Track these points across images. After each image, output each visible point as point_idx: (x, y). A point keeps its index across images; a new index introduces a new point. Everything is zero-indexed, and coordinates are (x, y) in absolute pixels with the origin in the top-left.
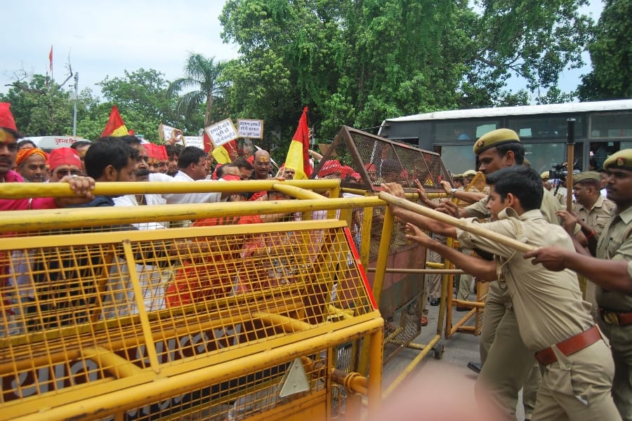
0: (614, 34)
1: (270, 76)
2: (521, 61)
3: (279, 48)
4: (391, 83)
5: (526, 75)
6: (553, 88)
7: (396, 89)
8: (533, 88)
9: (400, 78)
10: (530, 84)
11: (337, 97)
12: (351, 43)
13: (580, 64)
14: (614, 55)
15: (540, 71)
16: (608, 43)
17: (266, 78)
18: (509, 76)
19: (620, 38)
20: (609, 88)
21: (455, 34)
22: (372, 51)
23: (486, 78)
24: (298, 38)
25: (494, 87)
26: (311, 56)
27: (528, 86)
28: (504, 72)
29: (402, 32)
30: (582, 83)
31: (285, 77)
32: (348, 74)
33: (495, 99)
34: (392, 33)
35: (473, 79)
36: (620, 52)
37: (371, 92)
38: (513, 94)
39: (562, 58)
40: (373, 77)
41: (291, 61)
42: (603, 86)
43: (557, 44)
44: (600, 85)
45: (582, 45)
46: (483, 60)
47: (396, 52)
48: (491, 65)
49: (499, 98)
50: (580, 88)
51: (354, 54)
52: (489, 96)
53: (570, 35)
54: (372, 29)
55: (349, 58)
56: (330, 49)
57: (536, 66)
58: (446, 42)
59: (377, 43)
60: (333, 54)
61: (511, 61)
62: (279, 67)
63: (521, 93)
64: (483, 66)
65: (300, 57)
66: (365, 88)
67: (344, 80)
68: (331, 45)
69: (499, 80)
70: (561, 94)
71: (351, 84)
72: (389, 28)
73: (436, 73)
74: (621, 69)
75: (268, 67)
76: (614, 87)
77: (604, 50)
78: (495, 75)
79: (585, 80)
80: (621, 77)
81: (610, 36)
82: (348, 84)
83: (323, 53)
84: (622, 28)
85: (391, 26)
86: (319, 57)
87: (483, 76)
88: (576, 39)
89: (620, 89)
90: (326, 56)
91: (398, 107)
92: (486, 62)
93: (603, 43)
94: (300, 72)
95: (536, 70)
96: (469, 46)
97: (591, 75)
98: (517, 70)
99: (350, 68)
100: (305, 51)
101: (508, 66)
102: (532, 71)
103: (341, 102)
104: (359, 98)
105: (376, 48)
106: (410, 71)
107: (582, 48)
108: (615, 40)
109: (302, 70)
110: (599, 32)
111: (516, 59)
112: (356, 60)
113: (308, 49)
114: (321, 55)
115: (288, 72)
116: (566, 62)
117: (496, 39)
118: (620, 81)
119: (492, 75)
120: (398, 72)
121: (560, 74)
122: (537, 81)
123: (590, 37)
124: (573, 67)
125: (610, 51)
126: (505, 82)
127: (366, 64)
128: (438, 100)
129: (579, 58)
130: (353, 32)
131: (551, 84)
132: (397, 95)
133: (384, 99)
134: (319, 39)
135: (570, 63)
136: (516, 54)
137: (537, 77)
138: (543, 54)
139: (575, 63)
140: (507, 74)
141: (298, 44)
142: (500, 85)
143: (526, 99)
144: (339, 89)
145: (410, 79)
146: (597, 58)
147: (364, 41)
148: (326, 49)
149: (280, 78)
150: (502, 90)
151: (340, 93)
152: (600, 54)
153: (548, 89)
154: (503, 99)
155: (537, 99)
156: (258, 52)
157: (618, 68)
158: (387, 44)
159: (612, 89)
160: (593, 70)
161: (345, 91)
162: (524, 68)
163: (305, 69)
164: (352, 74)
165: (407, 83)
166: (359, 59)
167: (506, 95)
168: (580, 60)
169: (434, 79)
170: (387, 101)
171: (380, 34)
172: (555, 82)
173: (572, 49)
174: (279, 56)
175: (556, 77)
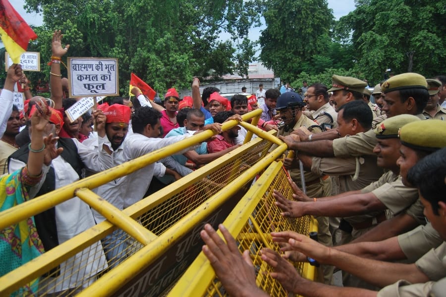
0: (277, 7)
1: (70, 37)
2: (227, 22)
3: (73, 17)
4: (150, 40)
5: (230, 31)
6: (246, 39)
7: (154, 43)
8: (234, 39)
9: (156, 36)
10: (233, 36)
11: (116, 50)
12: (121, 13)
13: (260, 25)
14: (277, 19)
15: (238, 28)
16: (274, 12)
17: (67, 39)
18: (220, 32)
19: (280, 9)
20: (276, 38)
21: (187, 7)
22: (136, 19)
23: (207, 33)
24: (86, 11)
25: (212, 39)
26: (97, 23)
27: (231, 38)
28: (217, 29)
29: (154, 6)
30: (261, 35)
31: (79, 38)
32: (121, 34)
33: (213, 46)
34: (149, 7)
35: (199, 34)
36: (281, 17)
37: (138, 45)
38: (223, 42)
39: (249, 21)
40: (138, 35)
41: (82, 27)
42: (273, 37)
43: (246, 13)
44: (272, 36)
45: (260, 12)
46: (204, 23)
47: (152, 19)
48: (209, 25)
49: (215, 45)
50: (261, 38)
51: (123, 21)
52: (209, 44)
53: (253, 7)
54: (135, 4)
55: (121, 23)
56: (108, 18)
57: (235, 26)
58: (181, 12)
59: (139, 14)
60: (111, 21)
61: (221, 23)
62: (75, 31)
63: (227, 42)
64: (204, 26)
65: (89, 24)
66: (133, 43)
67: (119, 38)
68: (108, 15)
69: (214, 35)
70: (250, 42)
71: (124, 40)
72: (147, 5)
73: (177, 32)
74: (281, 27)
75: (67, 31)
76: (279, 38)
77: (272, 16)
78: (212, 32)
79: (262, 33)
80: (282, 32)
81: (275, 8)
82: (122, 41)
83: (103, 21)
84: (281, 4)
85: (148, 3)
86: (101, 23)
87: (204, 32)
88: (256, 9)
89: (282, 39)
90: (105, 22)
91: (157, 55)
92: (206, 24)
93: (271, 12)
94: (90, 34)
95: (236, 28)
96: (195, 14)
97: (266, 30)
98: (225, 28)
99: (121, 30)
100: (92, 19)
101: (219, 26)
102: (233, 28)
103: (119, 53)
104: (130, 49)
105: (138, 17)
106: (161, 31)
107: (260, 15)
108: (277, 10)
109: (90, 32)
110: (269, 6)
111: (223, 22)
112: (125, 24)
113: (93, 18)
114: (102, 22)
115: (82, 34)
116: (252, 22)
117: (211, 10)
118: (282, 34)
119: (210, 31)
120: (154, 33)
121: (249, 30)
122: (236, 34)
123: (264, 9)
124: (256, 26)
125: (276, 17)
126: (218, 35)
127: (133, 27)
128: (180, 49)
129: (259, 21)
130: (121, 6)
131: (245, 36)
132: (155, 47)
133: (147, 49)
134: (100, 11)
135: (254, 23)
136: (224, 19)
137: (236, 32)
138: (238, 18)
139: (257, 24)
140: (219, 30)
141: (86, 15)
142: (215, 38)
143: (231, 45)
144: (116, 45)
145: (163, 37)
146: (269, 21)
147: (130, 12)
148: (105, 18)
149: (76, 38)
150: (217, 40)
151: (117, 47)
152: (270, 18)
153: (243, 39)
154: (217, 46)
155: (237, 46)
156: (59, 21)
157: (280, 27)
158: (146, 15)
159: (278, 39)
160: (267, 27)
161: (120, 45)
162: (229, 26)
163: (92, 32)
164: (124, 34)
165: (161, 40)
166: (127, 24)
167: (219, 44)
168: (259, 22)
169: (177, 36)
170: (149, 51)
171: (141, 8)
172: (247, 34)
173: (255, 15)
174: (73, 24)
175: (247, 32)
